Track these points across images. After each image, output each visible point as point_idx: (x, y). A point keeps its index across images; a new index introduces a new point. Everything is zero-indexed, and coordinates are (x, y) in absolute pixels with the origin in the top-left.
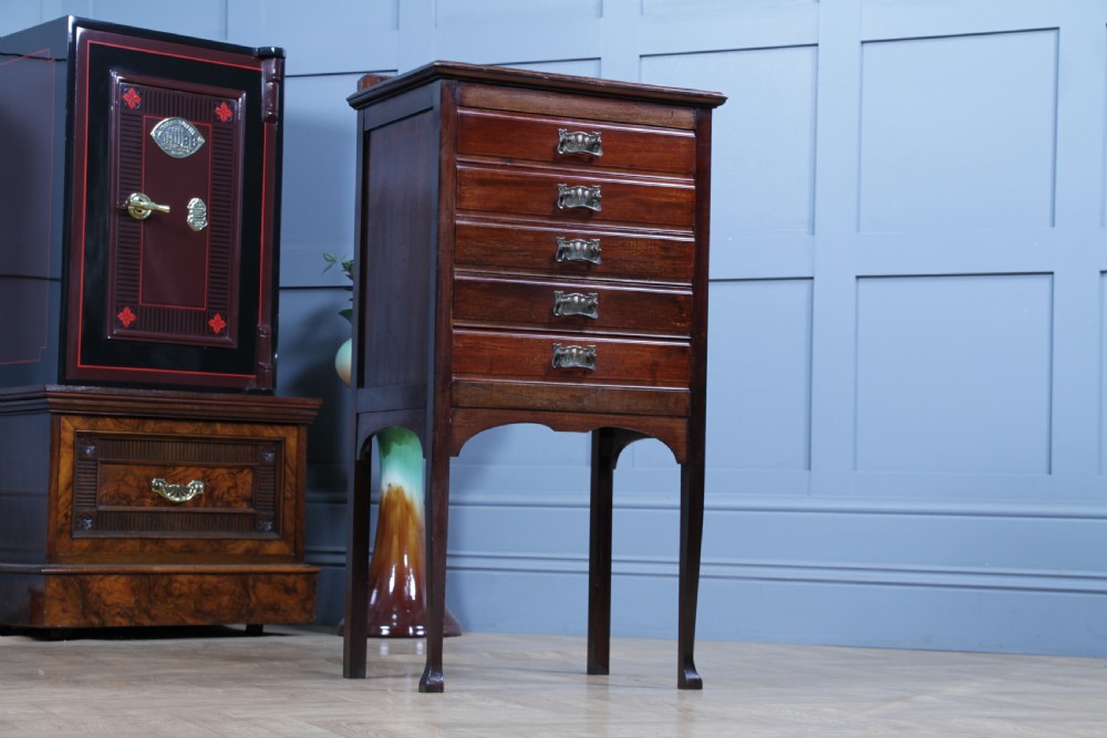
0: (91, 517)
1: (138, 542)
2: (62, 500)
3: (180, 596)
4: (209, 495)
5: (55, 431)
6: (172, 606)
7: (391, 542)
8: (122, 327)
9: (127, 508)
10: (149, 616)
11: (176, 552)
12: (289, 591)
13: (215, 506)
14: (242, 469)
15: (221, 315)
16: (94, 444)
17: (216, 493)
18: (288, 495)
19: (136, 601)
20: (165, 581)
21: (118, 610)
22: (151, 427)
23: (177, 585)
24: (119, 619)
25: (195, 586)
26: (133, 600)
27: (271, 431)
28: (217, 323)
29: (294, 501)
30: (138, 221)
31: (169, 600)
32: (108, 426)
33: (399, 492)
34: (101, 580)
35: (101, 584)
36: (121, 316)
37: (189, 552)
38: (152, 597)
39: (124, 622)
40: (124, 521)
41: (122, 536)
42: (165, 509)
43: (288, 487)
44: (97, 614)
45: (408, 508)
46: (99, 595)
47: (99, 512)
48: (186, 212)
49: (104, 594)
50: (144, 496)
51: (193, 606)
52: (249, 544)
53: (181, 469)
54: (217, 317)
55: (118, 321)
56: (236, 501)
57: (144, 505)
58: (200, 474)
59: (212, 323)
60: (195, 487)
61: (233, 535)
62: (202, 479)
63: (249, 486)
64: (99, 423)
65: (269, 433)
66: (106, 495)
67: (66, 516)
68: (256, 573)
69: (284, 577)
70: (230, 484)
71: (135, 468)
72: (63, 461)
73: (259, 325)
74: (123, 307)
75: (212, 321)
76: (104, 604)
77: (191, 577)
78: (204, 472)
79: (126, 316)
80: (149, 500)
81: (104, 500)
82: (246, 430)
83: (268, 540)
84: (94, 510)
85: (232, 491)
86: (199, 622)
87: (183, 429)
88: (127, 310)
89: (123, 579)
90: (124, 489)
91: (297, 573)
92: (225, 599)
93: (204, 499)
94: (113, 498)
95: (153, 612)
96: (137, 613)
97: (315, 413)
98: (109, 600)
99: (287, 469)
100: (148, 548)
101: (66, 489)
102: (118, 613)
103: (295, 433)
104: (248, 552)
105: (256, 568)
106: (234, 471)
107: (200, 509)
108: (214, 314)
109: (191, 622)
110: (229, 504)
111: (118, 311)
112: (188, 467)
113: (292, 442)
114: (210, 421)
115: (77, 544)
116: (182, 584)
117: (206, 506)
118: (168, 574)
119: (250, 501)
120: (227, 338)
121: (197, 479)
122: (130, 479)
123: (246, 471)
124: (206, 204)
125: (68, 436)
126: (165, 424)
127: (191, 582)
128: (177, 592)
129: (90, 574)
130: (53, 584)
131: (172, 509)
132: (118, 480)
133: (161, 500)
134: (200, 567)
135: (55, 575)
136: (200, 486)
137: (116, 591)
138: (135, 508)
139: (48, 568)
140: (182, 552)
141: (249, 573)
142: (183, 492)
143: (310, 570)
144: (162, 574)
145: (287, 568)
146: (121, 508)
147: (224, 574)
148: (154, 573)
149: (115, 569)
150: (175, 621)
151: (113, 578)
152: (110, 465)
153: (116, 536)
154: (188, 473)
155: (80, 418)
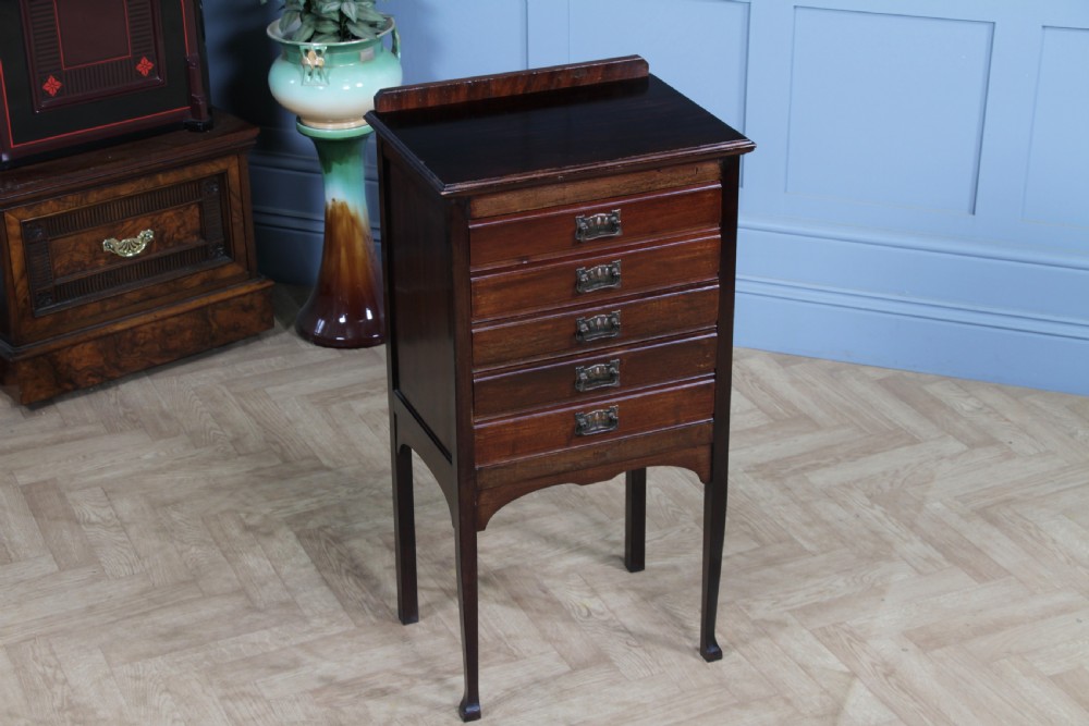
0: (49, 293)
1: (99, 304)
2: (19, 288)
3: (145, 343)
4: (160, 238)
7: (339, 252)
8: (49, 96)
9: (83, 275)
10: (120, 369)
11: (135, 303)
12: (246, 309)
13: (166, 248)
14: (188, 207)
15: (148, 56)
16: (42, 228)
17: (166, 235)
18: (236, 220)
19: (105, 359)
20: (129, 335)
21: (90, 372)
22: (94, 197)
23: (140, 335)
24: (91, 380)
25: (158, 331)
26: (102, 359)
27: (213, 166)
28: (144, 66)
29: (242, 225)
31: (135, 350)
32: (50, 209)
33: (343, 207)
34: (69, 351)
35: (70, 355)
36: (46, 87)
37: (148, 301)
38: (119, 352)
39: (97, 381)
40: (82, 287)
41: (83, 303)
42: (118, 265)
43: (235, 214)
44: (70, 382)
45: (353, 221)
46: (69, 365)
47: (56, 286)
49: (74, 363)
50: (99, 258)
51: (159, 350)
52: (203, 276)
53: (131, 222)
54: (144, 60)
55: (43, 92)
56: (186, 238)
57: (98, 267)
58: (148, 223)
59: (139, 67)
60: (146, 235)
61: (188, 270)
62: (151, 227)
63: (196, 221)
64: (43, 208)
65: (210, 169)
66: (60, 268)
67: (25, 301)
68: (214, 304)
69: (241, 299)
70: (178, 224)
71: (85, 236)
72: (13, 253)
73: (188, 54)
74: (47, 77)
76: (76, 371)
77: (153, 325)
78: (152, 220)
79: (52, 85)
80: (102, 261)
81: (59, 272)
82: (188, 174)
83: (222, 266)
84: (52, 285)
85: (181, 229)
86: (165, 360)
87: (125, 190)
88: (51, 79)
89: (90, 345)
90: (77, 257)
91: (252, 293)
92: (188, 334)
93: (155, 244)
94: (68, 268)
95: (123, 365)
96: (107, 370)
97: (255, 142)
98: (79, 366)
99: (232, 197)
100: (108, 307)
101: (22, 277)
102: (90, 375)
103: (236, 162)
104: (204, 283)
105: (213, 299)
106: (181, 210)
107: (153, 256)
108: (140, 58)
109: (158, 361)
110: (180, 242)
111: (42, 82)
112: (136, 220)
113: (234, 172)
114: (151, 174)
115: (40, 322)
116: (145, 333)
117: (158, 250)
118: (131, 328)
119: (202, 233)
120: (158, 78)
121: (146, 229)
122: (82, 248)
123: (193, 207)
125: (14, 230)
126: (108, 191)
127: (153, 329)
128: (142, 341)
129: (59, 350)
130: (24, 368)
131: (127, 263)
132: (70, 251)
133: (113, 257)
134: (160, 314)
135: (25, 360)
136: (149, 234)
137: (83, 356)
138: (89, 273)
139: (17, 354)
140: (141, 301)
141: (207, 306)
142: (134, 245)
143: (265, 285)
144: (125, 331)
145: (243, 290)
146: (76, 277)
147: (183, 313)
148: (117, 333)
149: (80, 339)
150: (144, 366)
151: (80, 346)
152: (60, 240)
153: (77, 304)
154: (137, 225)
155: (24, 209)
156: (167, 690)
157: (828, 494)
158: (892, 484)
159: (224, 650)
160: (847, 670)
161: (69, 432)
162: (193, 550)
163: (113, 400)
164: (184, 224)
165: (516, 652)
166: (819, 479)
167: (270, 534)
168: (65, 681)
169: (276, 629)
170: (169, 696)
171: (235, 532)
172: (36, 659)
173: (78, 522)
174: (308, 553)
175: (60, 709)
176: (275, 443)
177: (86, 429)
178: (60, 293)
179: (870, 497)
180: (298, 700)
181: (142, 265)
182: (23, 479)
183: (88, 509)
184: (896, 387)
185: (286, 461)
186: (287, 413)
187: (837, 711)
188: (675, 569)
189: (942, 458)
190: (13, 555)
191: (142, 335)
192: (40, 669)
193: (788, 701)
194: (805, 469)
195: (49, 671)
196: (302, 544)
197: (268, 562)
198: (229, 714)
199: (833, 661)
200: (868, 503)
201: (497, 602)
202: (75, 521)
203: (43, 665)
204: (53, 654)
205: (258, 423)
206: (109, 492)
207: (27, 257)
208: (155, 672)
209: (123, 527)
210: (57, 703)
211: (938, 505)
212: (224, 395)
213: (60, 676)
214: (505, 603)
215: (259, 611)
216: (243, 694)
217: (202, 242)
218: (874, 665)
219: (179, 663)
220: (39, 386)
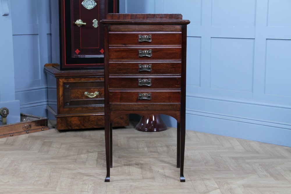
0: (69, 103)
1: (81, 108)
2: (60, 99)
3: (92, 121)
4: (100, 94)
5: (58, 83)
6: (90, 123)
8: (76, 54)
9: (78, 100)
10: (83, 125)
11: (91, 110)
13: (102, 98)
15: (103, 49)
16: (68, 85)
17: (102, 94)
19: (80, 123)
20: (88, 118)
21: (76, 125)
22: (83, 80)
24: (76, 127)
25: (96, 119)
26: (80, 122)
30: (79, 27)
31: (89, 122)
32: (72, 80)
35: (71, 119)
37: (94, 110)
38: (85, 122)
39: (78, 128)
40: (78, 103)
41: (77, 107)
42: (88, 99)
44: (70, 126)
46: (70, 122)
47: (71, 101)
48: (92, 23)
51: (95, 123)
53: (92, 89)
55: (75, 53)
57: (83, 99)
58: (97, 90)
59: (101, 51)
60: (96, 93)
64: (69, 80)
67: (62, 103)
71: (80, 90)
72: (60, 90)
74: (76, 49)
77: (95, 117)
78: (99, 90)
79: (77, 51)
80: (84, 97)
81: (72, 98)
84: (69, 101)
86: (97, 127)
88: (77, 50)
89: (77, 118)
90: (77, 95)
94: (74, 97)
95: (85, 125)
96: (81, 125)
98: (73, 123)
100: (84, 110)
101: (61, 96)
102: (76, 126)
108: (101, 49)
109: (95, 127)
111: (75, 50)
114: (99, 77)
115: (65, 109)
117: (99, 98)
118: (89, 116)
122: (79, 93)
124: (98, 21)
125: (61, 84)
126: (87, 79)
128: (91, 120)
129: (68, 117)
130: (58, 120)
131: (90, 99)
132: (76, 93)
133: (87, 97)
135: (59, 118)
137: (75, 121)
138: (80, 100)
142: (93, 95)
144: (87, 116)
146: (76, 100)
148: (84, 116)
149: (74, 116)
150: (91, 127)
151: (74, 117)
152: (73, 90)
153: (75, 107)
154: (94, 90)
155: (64, 79)
161: (65, 136)
163: (81, 134)
177: (69, 136)
178: (72, 103)
181: (94, 101)
182: (46, 140)
191: (91, 119)
207: (64, 91)
220: (62, 126)
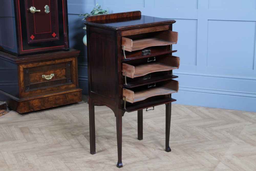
0: (29, 87)
1: (40, 90)
2: (22, 84)
3: (51, 101)
4: (56, 76)
5: (19, 69)
8: (32, 40)
9: (37, 83)
10: (44, 107)
11: (49, 91)
12: (75, 95)
13: (57, 79)
15: (55, 33)
16: (28, 70)
17: (57, 75)
18: (74, 73)
19: (41, 104)
20: (47, 99)
21: (37, 107)
22: (41, 64)
24: (37, 109)
25: (54, 98)
26: (40, 104)
27: (69, 60)
28: (54, 35)
29: (75, 75)
30: (33, 14)
31: (48, 103)
32: (30, 65)
34: (33, 101)
35: (33, 102)
36: (31, 37)
37: (52, 91)
38: (45, 103)
39: (39, 109)
40: (36, 86)
41: (36, 90)
42: (46, 81)
43: (74, 72)
44: (32, 108)
46: (32, 104)
47: (30, 85)
48: (44, 9)
49: (34, 104)
50: (40, 79)
51: (54, 103)
52: (66, 86)
53: (49, 71)
54: (54, 33)
55: (30, 38)
56: (62, 77)
57: (41, 81)
58: (53, 72)
59: (53, 35)
61: (62, 85)
62: (54, 73)
63: (64, 73)
64: (28, 65)
65: (68, 60)
66: (32, 81)
67: (23, 87)
69: (74, 93)
70: (60, 73)
71: (38, 73)
72: (21, 75)
73: (64, 33)
74: (31, 35)
75: (53, 34)
76: (34, 106)
77: (53, 97)
78: (54, 71)
80: (42, 80)
82: (63, 61)
83: (70, 84)
84: (29, 85)
85: (61, 74)
86: (56, 106)
87: (48, 63)
88: (32, 36)
89: (37, 100)
90: (36, 78)
91: (77, 91)
92: (61, 100)
93: (54, 78)
94: (33, 81)
95: (45, 106)
96: (41, 107)
97: (79, 54)
98: (35, 105)
99: (73, 68)
100: (42, 91)
101: (22, 82)
102: (37, 108)
103: (74, 59)
104: (65, 88)
105: (68, 92)
106: (61, 70)
107: (54, 80)
108: (53, 33)
109: (54, 106)
110: (60, 77)
112: (50, 71)
113: (74, 61)
114: (54, 60)
115: (26, 93)
116: (51, 98)
117: (55, 79)
118: (48, 97)
119: (65, 76)
120: (57, 38)
121: (52, 73)
122: (37, 76)
123: (64, 69)
124: (49, 6)
125: (22, 70)
126: (44, 63)
127: (53, 98)
128: (50, 100)
129: (30, 100)
130: (22, 104)
131: (47, 81)
132: (34, 77)
133: (45, 79)
134: (55, 94)
135: (22, 102)
136: (53, 75)
137: (36, 103)
138: (39, 83)
139: (20, 100)
140: (50, 91)
141: (66, 93)
142: (50, 77)
143: (80, 90)
144: (46, 97)
145: (75, 91)
146: (35, 83)
147: (60, 95)
148: (44, 98)
149: (35, 98)
150: (50, 107)
151: (35, 100)
152: (32, 74)
153: (35, 90)
154: (50, 72)
155: (24, 65)
156: (51, 161)
157: (216, 131)
158: (233, 129)
159: (65, 155)
160: (218, 160)
161: (31, 119)
162: (59, 138)
163: (42, 114)
164: (62, 73)
165: (136, 156)
166: (214, 128)
167: (78, 136)
168: (27, 159)
169: (78, 152)
170: (51, 162)
171: (70, 135)
172: (20, 156)
173: (32, 134)
174: (87, 139)
175: (26, 164)
176: (81, 121)
177: (35, 119)
178: (32, 87)
179: (227, 132)
180: (82, 163)
181: (51, 82)
182: (20, 126)
183: (35, 131)
184: (236, 113)
185: (83, 124)
186: (84, 116)
187: (215, 167)
188: (177, 143)
189: (246, 125)
190: (16, 139)
191: (50, 99)
192: (21, 157)
193: (203, 165)
194: (211, 127)
195: (23, 158)
196: (86, 137)
197: (77, 141)
198: (66, 165)
199: (215, 159)
200: (226, 132)
201: (132, 148)
202: (31, 133)
203: (22, 157)
204: (25, 155)
205: (77, 118)
206: (40, 129)
207: (24, 77)
208: (49, 158)
209: (43, 134)
210: (25, 163)
211: (244, 133)
212: (69, 113)
213: (26, 158)
214: (134, 148)
215: (74, 148)
216: (69, 162)
217: (66, 78)
218: (225, 160)
219: (54, 157)
220: (25, 109)
